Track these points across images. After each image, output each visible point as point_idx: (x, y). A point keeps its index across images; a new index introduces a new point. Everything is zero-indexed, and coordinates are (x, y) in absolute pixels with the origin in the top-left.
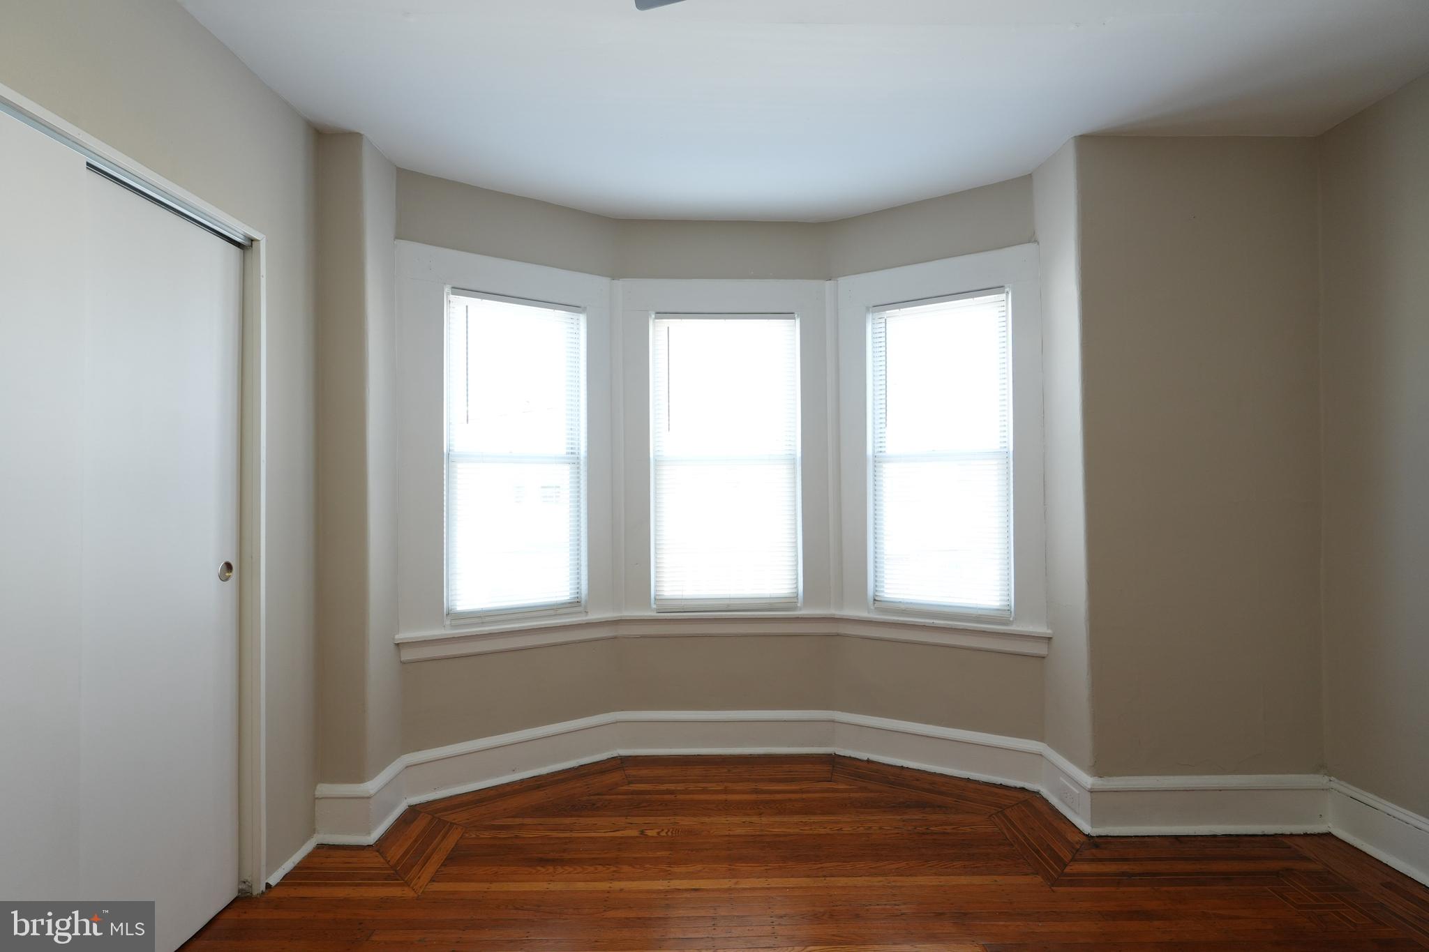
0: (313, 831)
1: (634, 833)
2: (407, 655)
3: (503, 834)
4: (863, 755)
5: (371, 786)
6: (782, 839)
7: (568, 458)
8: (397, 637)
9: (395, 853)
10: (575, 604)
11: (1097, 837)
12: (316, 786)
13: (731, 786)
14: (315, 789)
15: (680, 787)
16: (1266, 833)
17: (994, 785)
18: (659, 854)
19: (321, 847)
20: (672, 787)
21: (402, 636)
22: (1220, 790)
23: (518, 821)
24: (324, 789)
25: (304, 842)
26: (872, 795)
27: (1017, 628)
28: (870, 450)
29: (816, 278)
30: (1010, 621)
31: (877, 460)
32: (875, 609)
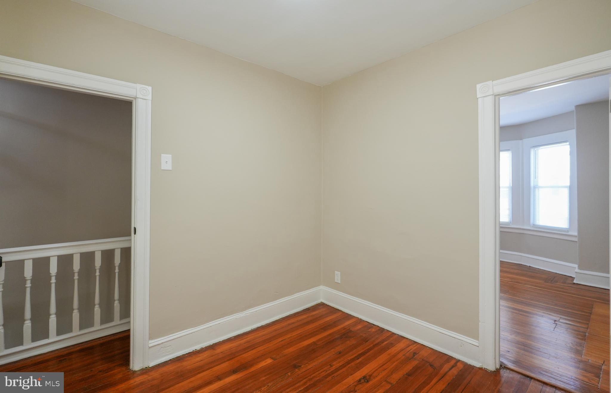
27: (570, 233)
28: (532, 184)
29: (517, 140)
30: (568, 231)
31: (535, 187)
32: (532, 227)
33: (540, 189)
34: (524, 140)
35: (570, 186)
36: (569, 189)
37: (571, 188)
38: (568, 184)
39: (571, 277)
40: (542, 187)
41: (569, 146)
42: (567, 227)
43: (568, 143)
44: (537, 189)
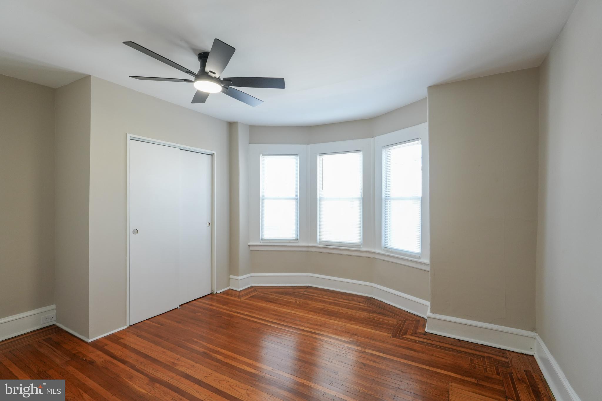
0: (229, 286)
1: (294, 301)
2: (252, 248)
3: (266, 295)
4: (380, 299)
5: (240, 278)
6: (328, 310)
7: (295, 198)
8: (249, 244)
9: (242, 293)
10: (297, 240)
11: (428, 333)
12: (230, 275)
13: (330, 298)
14: (230, 276)
15: (316, 295)
16: (501, 348)
17: (414, 315)
18: (295, 306)
19: (230, 289)
20: (313, 294)
21: (250, 244)
22: (482, 328)
23: (271, 293)
24: (231, 276)
25: (227, 287)
26: (370, 308)
27: (422, 260)
28: (383, 196)
29: (368, 138)
30: (420, 258)
31: (386, 199)
32: (383, 250)
33: (392, 201)
34: (376, 138)
35: (421, 197)
36: (421, 201)
37: (423, 199)
38: (420, 195)
39: (423, 317)
40: (394, 199)
41: (420, 146)
42: (419, 252)
43: (420, 141)
44: (389, 201)
